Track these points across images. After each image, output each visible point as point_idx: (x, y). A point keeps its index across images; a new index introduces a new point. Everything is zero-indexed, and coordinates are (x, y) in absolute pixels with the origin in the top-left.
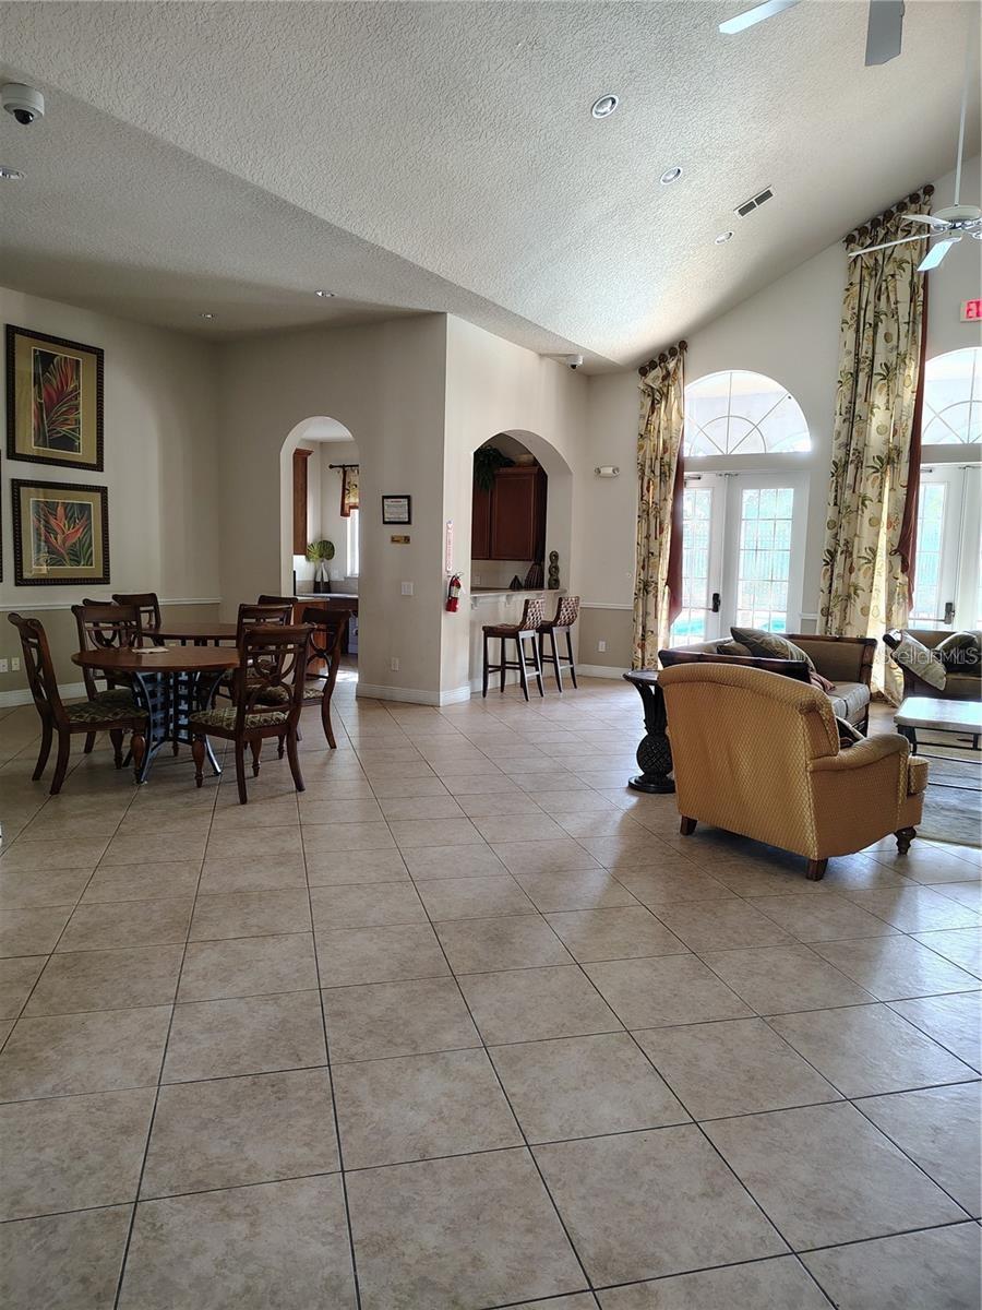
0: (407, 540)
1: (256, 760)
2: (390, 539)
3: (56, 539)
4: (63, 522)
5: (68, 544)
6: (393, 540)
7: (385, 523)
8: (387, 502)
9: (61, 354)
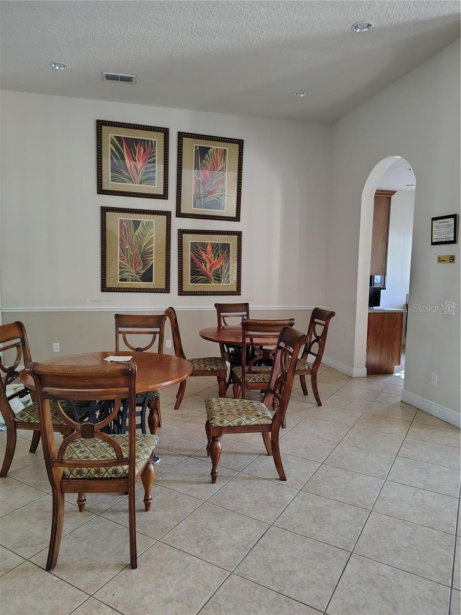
0: (452, 259)
1: (147, 494)
2: (437, 260)
3: (206, 266)
4: (211, 255)
5: (213, 269)
6: (440, 260)
7: (433, 244)
8: (436, 223)
9: (214, 146)
